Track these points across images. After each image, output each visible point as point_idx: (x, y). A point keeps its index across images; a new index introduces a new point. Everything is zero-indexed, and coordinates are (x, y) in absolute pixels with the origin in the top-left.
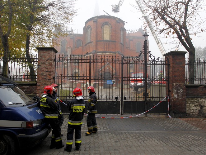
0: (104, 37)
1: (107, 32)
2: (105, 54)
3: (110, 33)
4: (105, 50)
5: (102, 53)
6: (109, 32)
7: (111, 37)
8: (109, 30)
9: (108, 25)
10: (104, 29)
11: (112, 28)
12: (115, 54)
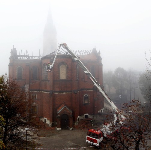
0: (61, 76)
1: (63, 71)
2: (61, 93)
3: (66, 73)
4: (62, 89)
5: (59, 93)
6: (65, 71)
7: (67, 76)
8: (65, 70)
9: (64, 64)
10: (61, 68)
11: (68, 67)
12: (71, 93)
